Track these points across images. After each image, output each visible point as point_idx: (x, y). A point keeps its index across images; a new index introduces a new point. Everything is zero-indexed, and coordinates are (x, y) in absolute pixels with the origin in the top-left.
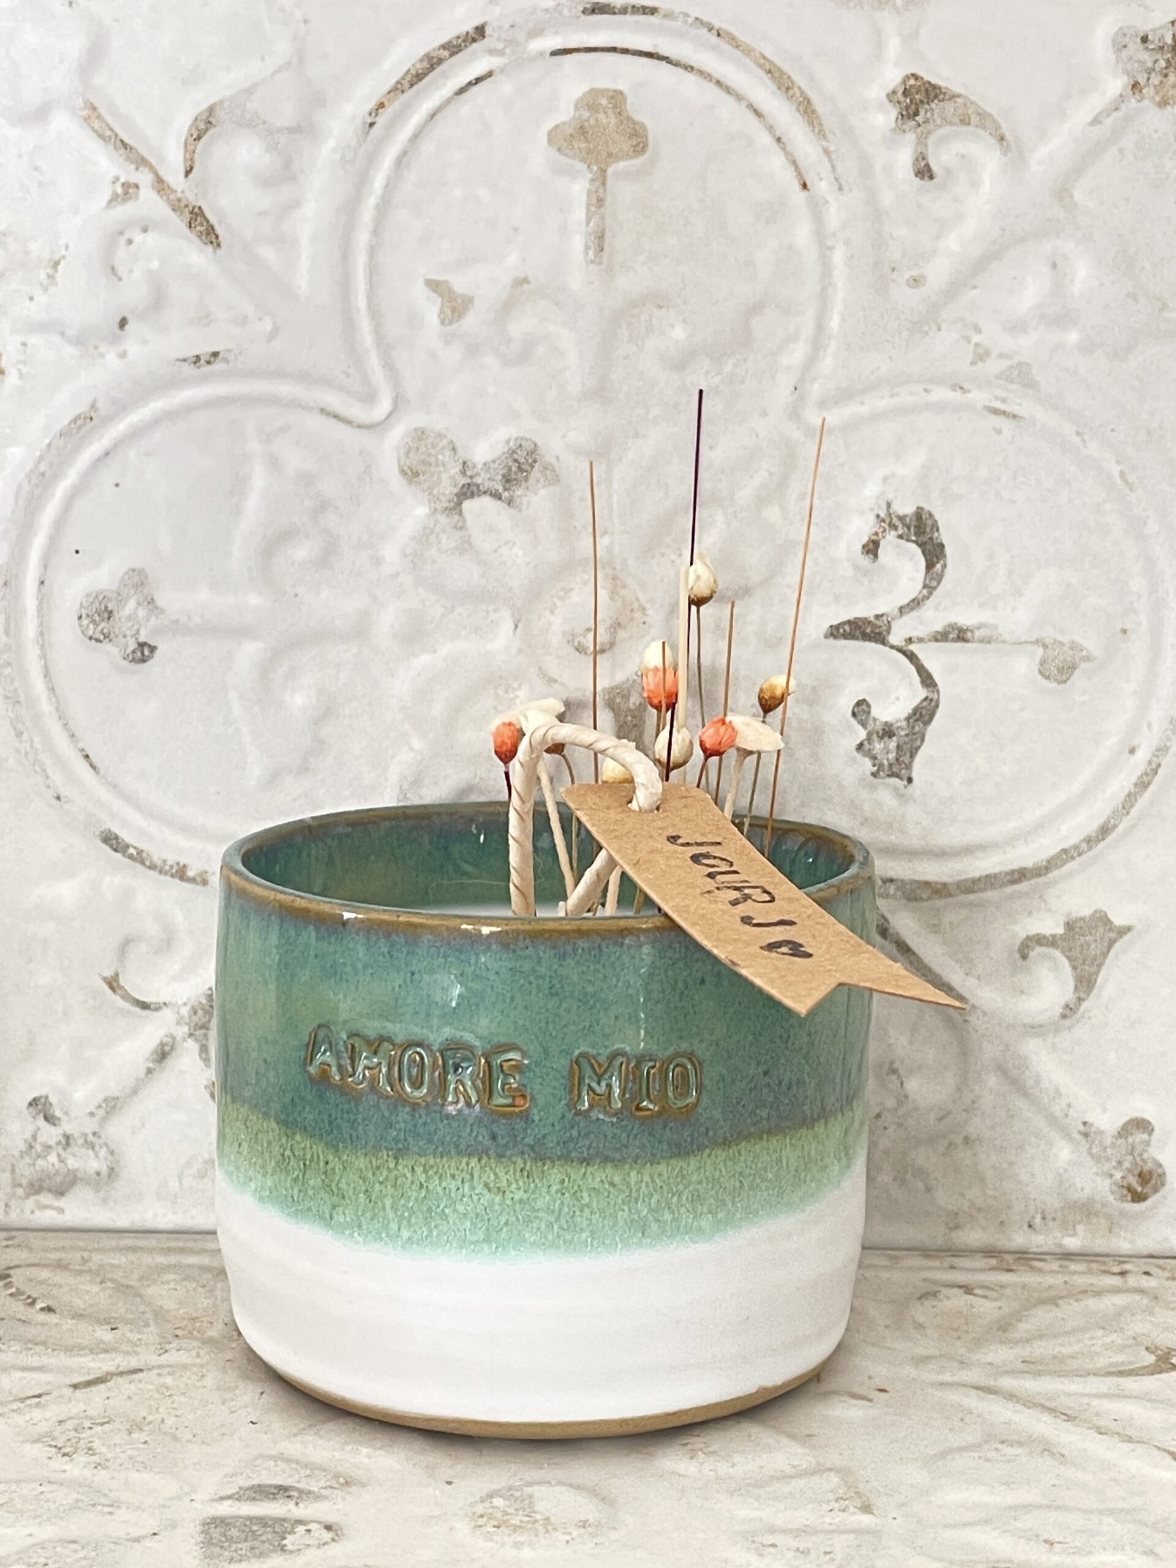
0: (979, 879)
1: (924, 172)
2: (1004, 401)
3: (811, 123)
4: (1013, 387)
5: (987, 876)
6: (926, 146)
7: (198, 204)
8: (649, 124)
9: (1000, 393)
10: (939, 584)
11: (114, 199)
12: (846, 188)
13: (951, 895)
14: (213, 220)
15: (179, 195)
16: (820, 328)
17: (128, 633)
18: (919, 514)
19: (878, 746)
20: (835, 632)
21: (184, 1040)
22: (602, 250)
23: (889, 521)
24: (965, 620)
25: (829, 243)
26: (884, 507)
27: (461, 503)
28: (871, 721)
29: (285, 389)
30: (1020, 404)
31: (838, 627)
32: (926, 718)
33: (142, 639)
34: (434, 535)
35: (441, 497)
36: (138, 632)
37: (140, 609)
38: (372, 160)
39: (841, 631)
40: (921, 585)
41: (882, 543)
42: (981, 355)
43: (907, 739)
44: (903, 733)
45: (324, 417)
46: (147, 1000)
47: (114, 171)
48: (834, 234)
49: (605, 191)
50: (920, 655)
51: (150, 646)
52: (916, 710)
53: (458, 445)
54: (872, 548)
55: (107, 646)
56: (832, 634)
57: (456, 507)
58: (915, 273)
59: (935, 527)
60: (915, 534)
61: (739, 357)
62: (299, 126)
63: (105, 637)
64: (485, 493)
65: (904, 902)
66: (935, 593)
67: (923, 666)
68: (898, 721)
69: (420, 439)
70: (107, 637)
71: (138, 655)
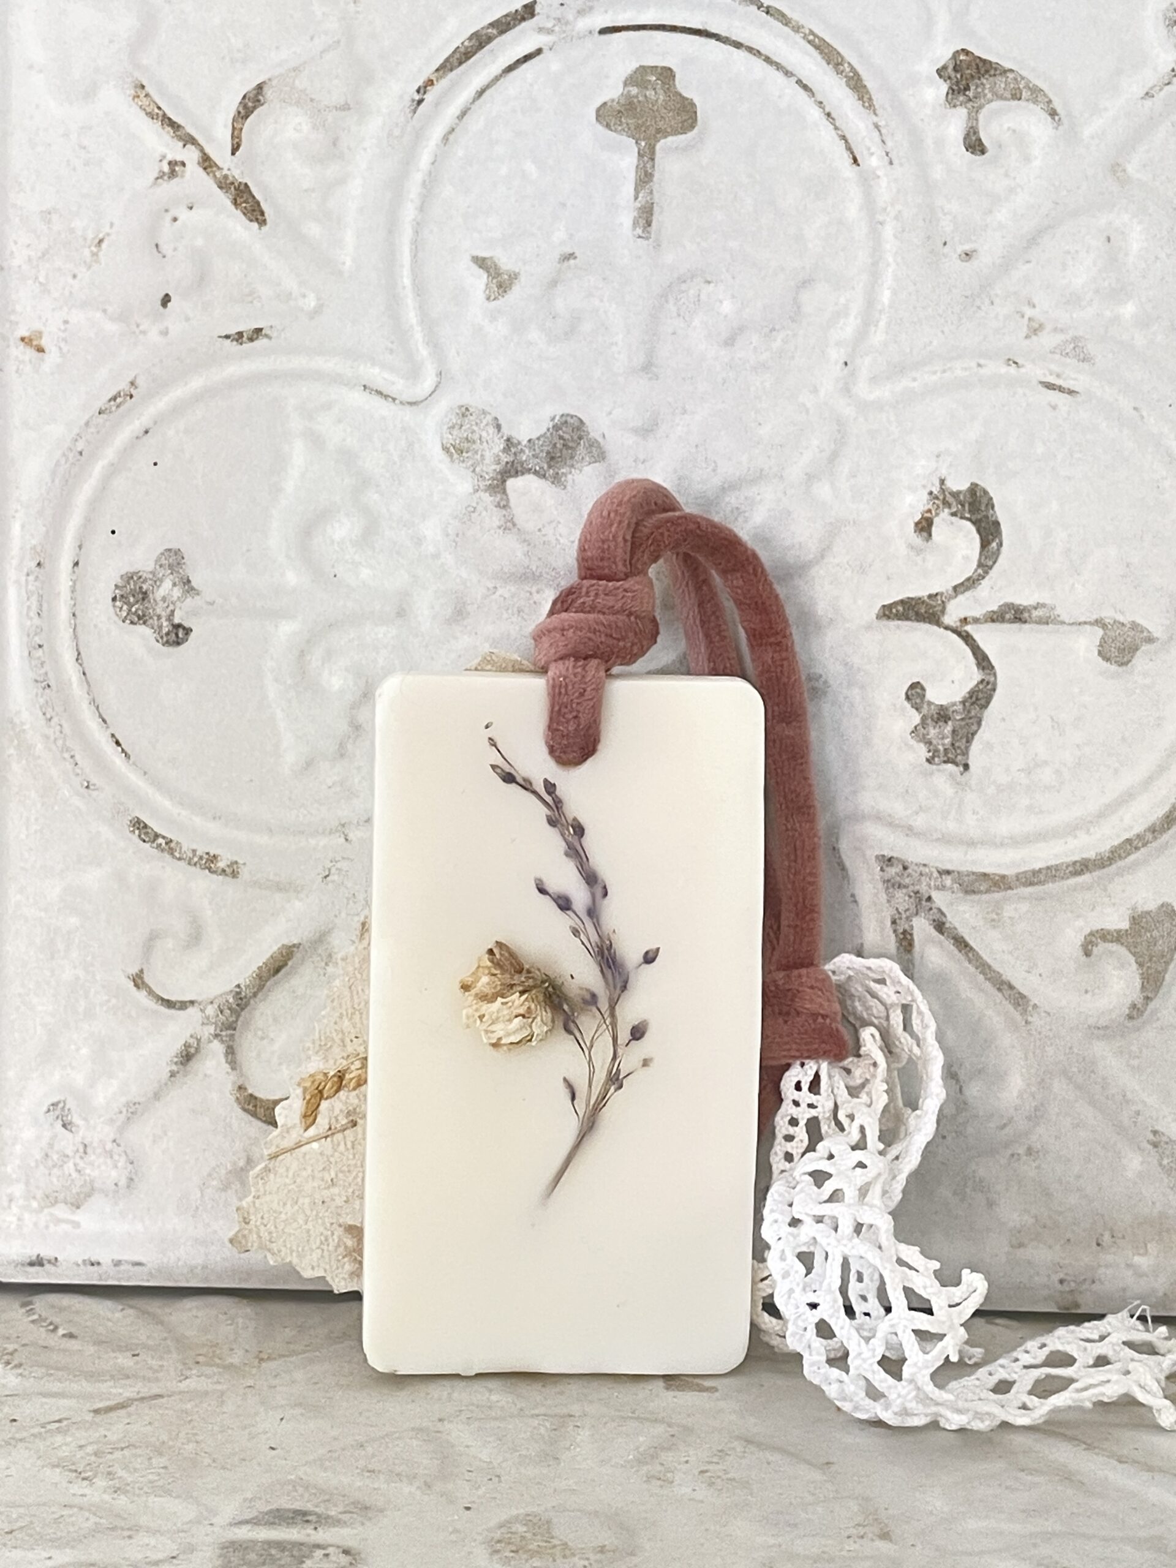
0: (1040, 871)
1: (975, 145)
2: (1058, 376)
3: (861, 98)
4: (1068, 360)
5: (1048, 868)
6: (977, 120)
7: (244, 181)
8: (696, 101)
9: (1054, 367)
10: (995, 563)
11: (161, 176)
12: (895, 162)
13: (1010, 888)
14: (258, 197)
15: (225, 172)
16: (870, 302)
17: (163, 614)
18: (974, 489)
19: (933, 732)
20: (888, 613)
21: (210, 1042)
22: (650, 225)
23: (943, 498)
24: (1023, 599)
25: (880, 218)
26: (937, 484)
27: (504, 481)
28: (925, 706)
29: (328, 364)
30: (1075, 379)
31: (889, 607)
32: (983, 702)
33: (177, 620)
34: (476, 514)
35: (484, 474)
36: (173, 612)
37: (176, 589)
38: (419, 136)
39: (894, 611)
40: (975, 565)
41: (936, 520)
42: (1035, 330)
43: (963, 723)
44: (958, 718)
45: (367, 394)
46: (173, 998)
47: (162, 150)
48: (885, 209)
49: (653, 166)
50: (976, 637)
51: (184, 628)
52: (972, 693)
53: (501, 422)
54: (925, 526)
55: (141, 629)
56: (885, 615)
57: (498, 485)
58: (967, 247)
59: (990, 504)
60: (970, 511)
61: (789, 332)
62: (347, 104)
63: (139, 618)
64: (529, 471)
65: (961, 895)
66: (993, 573)
67: (978, 647)
68: (954, 704)
69: (463, 415)
70: (142, 619)
71: (173, 637)
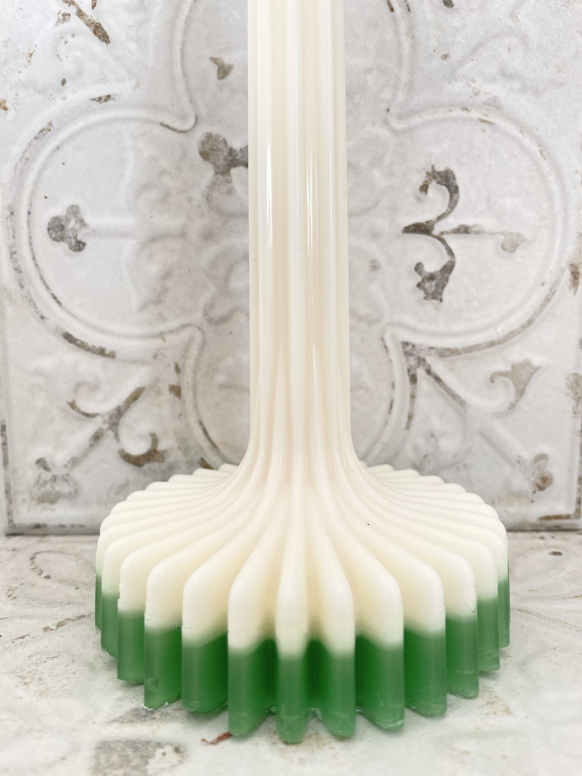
0: (473, 346)
1: (449, 3)
2: (486, 116)
4: (491, 108)
5: (476, 345)
7: (99, 22)
9: (485, 112)
10: (455, 205)
11: (59, 21)
12: (411, 10)
13: (459, 354)
14: (106, 30)
15: (89, 17)
16: (400, 80)
17: (72, 236)
18: (447, 171)
19: (427, 285)
20: (407, 230)
21: (107, 431)
23: (433, 175)
24: (468, 223)
26: (431, 168)
28: (424, 273)
29: (143, 113)
30: (494, 117)
31: (408, 227)
32: (449, 271)
33: (79, 238)
34: (217, 186)
35: (220, 167)
36: (76, 235)
37: (77, 224)
39: (410, 229)
40: (447, 207)
41: (430, 186)
42: (476, 93)
43: (440, 281)
44: (438, 278)
45: (162, 128)
46: (89, 413)
47: (59, 8)
48: (407, 33)
50: (447, 240)
51: (82, 243)
52: (444, 267)
53: (227, 141)
54: (424, 188)
55: (62, 244)
57: (227, 171)
58: (445, 52)
59: (454, 178)
60: (445, 181)
64: (241, 164)
65: (438, 358)
66: (454, 210)
67: (448, 246)
68: (436, 272)
69: (209, 137)
70: (62, 239)
71: (77, 247)
